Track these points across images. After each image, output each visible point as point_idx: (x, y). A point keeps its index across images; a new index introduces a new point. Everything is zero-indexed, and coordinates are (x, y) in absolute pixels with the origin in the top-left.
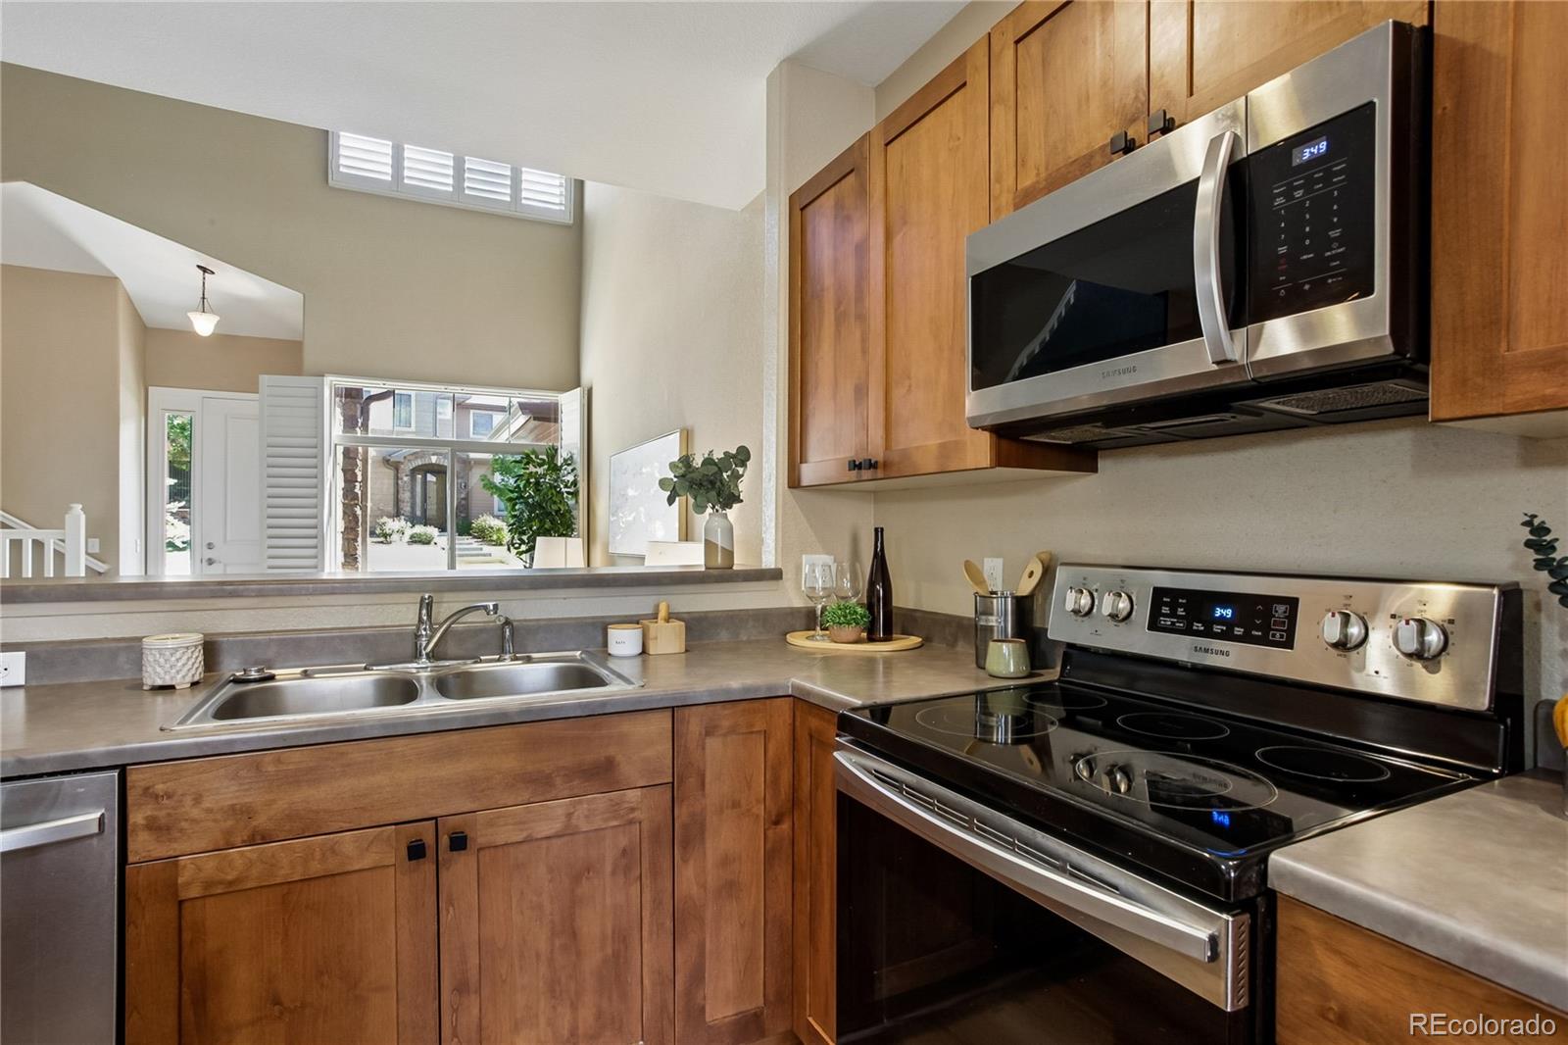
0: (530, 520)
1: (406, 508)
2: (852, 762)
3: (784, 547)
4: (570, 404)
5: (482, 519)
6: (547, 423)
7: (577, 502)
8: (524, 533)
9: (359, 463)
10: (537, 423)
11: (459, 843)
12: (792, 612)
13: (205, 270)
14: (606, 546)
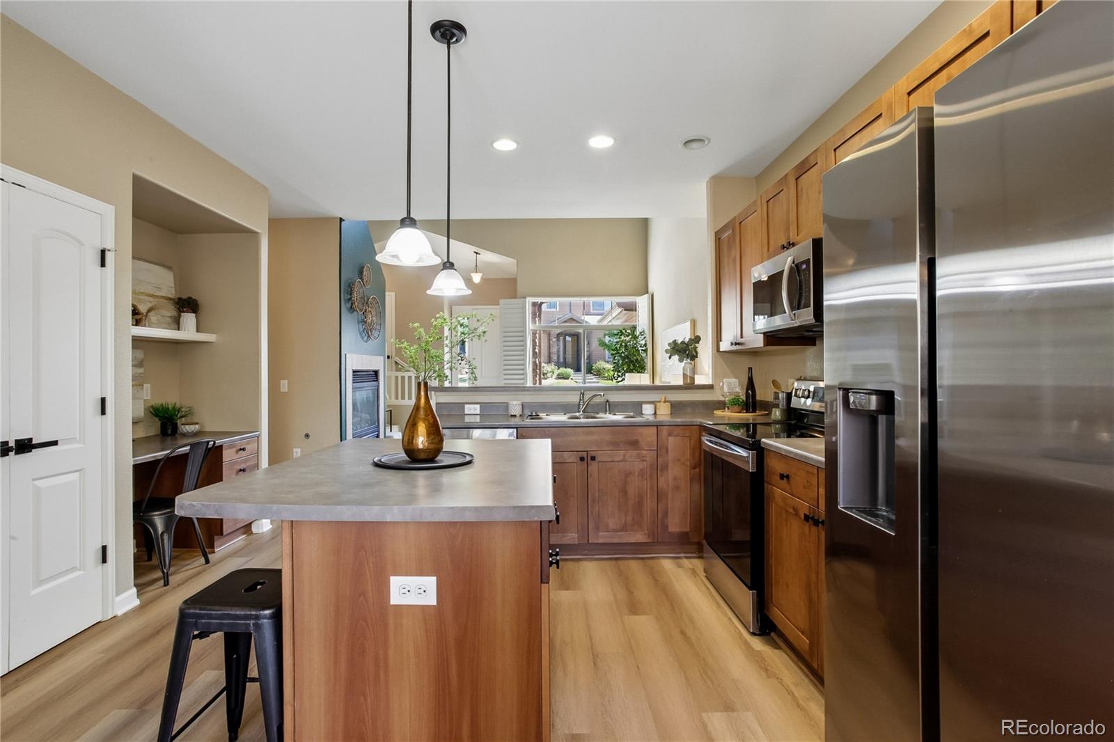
0: (622, 365)
1: (555, 357)
2: (707, 441)
3: (716, 374)
4: (642, 302)
5: (598, 363)
6: (631, 312)
7: (647, 355)
8: (619, 372)
9: (537, 336)
10: (626, 312)
11: (593, 458)
12: (719, 402)
13: (477, 253)
14: (661, 377)
